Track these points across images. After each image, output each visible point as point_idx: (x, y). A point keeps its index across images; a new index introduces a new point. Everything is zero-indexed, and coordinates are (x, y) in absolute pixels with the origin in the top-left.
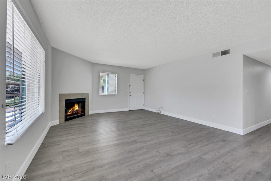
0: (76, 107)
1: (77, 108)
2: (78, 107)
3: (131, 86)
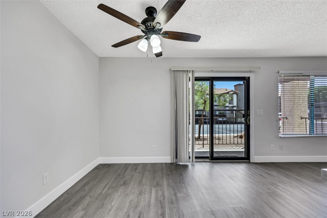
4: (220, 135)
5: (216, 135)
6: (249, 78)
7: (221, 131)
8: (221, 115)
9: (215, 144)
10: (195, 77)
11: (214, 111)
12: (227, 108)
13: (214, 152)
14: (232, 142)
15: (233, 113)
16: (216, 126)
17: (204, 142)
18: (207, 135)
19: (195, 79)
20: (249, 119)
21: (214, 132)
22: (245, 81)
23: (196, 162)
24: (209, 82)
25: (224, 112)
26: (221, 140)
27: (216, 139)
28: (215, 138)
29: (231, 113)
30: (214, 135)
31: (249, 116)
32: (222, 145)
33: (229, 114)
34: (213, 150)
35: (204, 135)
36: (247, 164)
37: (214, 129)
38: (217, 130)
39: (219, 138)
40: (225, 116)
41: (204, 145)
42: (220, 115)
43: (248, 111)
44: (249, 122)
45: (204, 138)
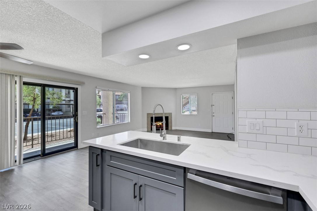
4: (53, 132)
5: (48, 132)
6: (77, 88)
7: (54, 126)
8: (56, 109)
9: (47, 142)
10: (23, 82)
11: (46, 105)
12: (64, 102)
13: (46, 150)
14: (65, 136)
15: (69, 107)
16: (48, 122)
17: (34, 142)
18: (37, 134)
19: (23, 83)
20: (77, 118)
21: (46, 129)
22: (75, 91)
23: (24, 163)
24: (40, 87)
25: (60, 106)
26: (53, 136)
27: (49, 137)
28: (47, 136)
29: (68, 107)
30: (46, 132)
31: (77, 116)
32: (56, 141)
33: (66, 108)
34: (45, 148)
35: (34, 134)
36: (76, 151)
37: (46, 126)
38: (49, 126)
39: (52, 135)
40: (60, 110)
41: (34, 146)
42: (54, 109)
43: (77, 112)
44: (77, 120)
45: (34, 138)
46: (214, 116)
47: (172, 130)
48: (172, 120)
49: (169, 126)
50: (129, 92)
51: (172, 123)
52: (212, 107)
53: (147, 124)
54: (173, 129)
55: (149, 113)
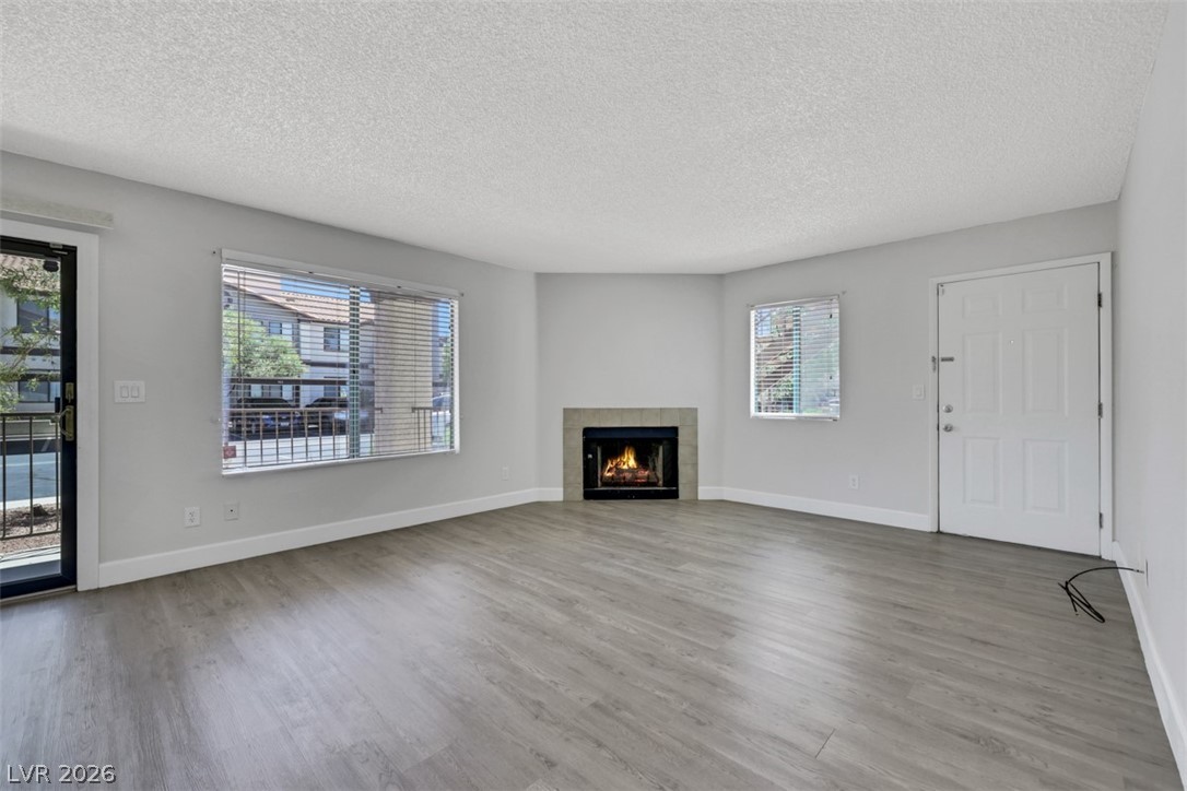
0: (628, 458)
1: (632, 463)
2: (636, 459)
3: (951, 359)
6: (71, 249)
20: (74, 416)
31: (74, 406)
43: (68, 386)
44: (74, 429)
46: (948, 429)
47: (695, 502)
48: (696, 448)
49: (682, 480)
50: (455, 292)
51: (695, 465)
52: (936, 369)
53: (565, 465)
54: (700, 498)
55: (576, 410)
